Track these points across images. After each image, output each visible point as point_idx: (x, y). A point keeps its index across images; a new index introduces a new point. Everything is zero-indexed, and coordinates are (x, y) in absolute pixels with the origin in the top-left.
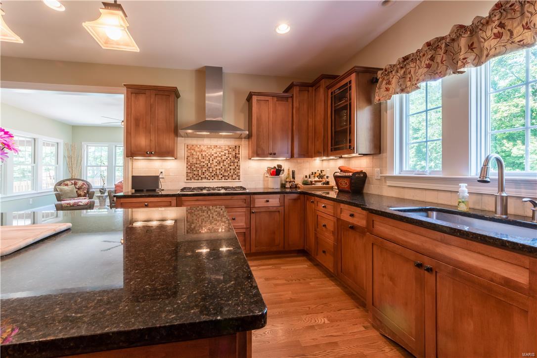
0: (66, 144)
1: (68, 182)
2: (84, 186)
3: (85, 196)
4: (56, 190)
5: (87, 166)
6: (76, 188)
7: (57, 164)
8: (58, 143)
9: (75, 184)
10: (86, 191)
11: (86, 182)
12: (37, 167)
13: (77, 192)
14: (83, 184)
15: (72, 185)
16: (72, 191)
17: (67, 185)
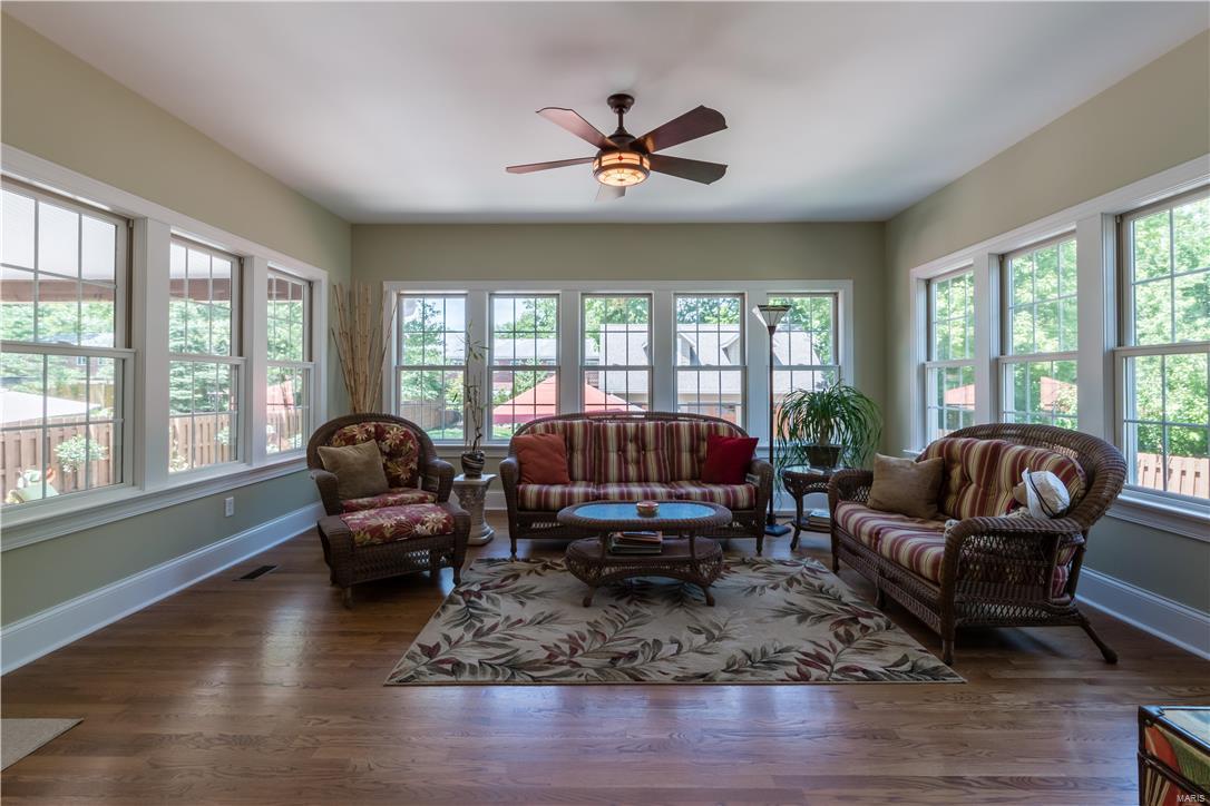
0: (333, 288)
1: (355, 429)
2: (410, 445)
3: (411, 485)
4: (313, 459)
5: (400, 368)
6: (383, 453)
7: (311, 360)
8: (310, 284)
9: (379, 435)
10: (413, 466)
11: (413, 426)
12: (249, 365)
13: (385, 465)
14: (406, 435)
15: (367, 440)
16: (369, 464)
17: (351, 440)
